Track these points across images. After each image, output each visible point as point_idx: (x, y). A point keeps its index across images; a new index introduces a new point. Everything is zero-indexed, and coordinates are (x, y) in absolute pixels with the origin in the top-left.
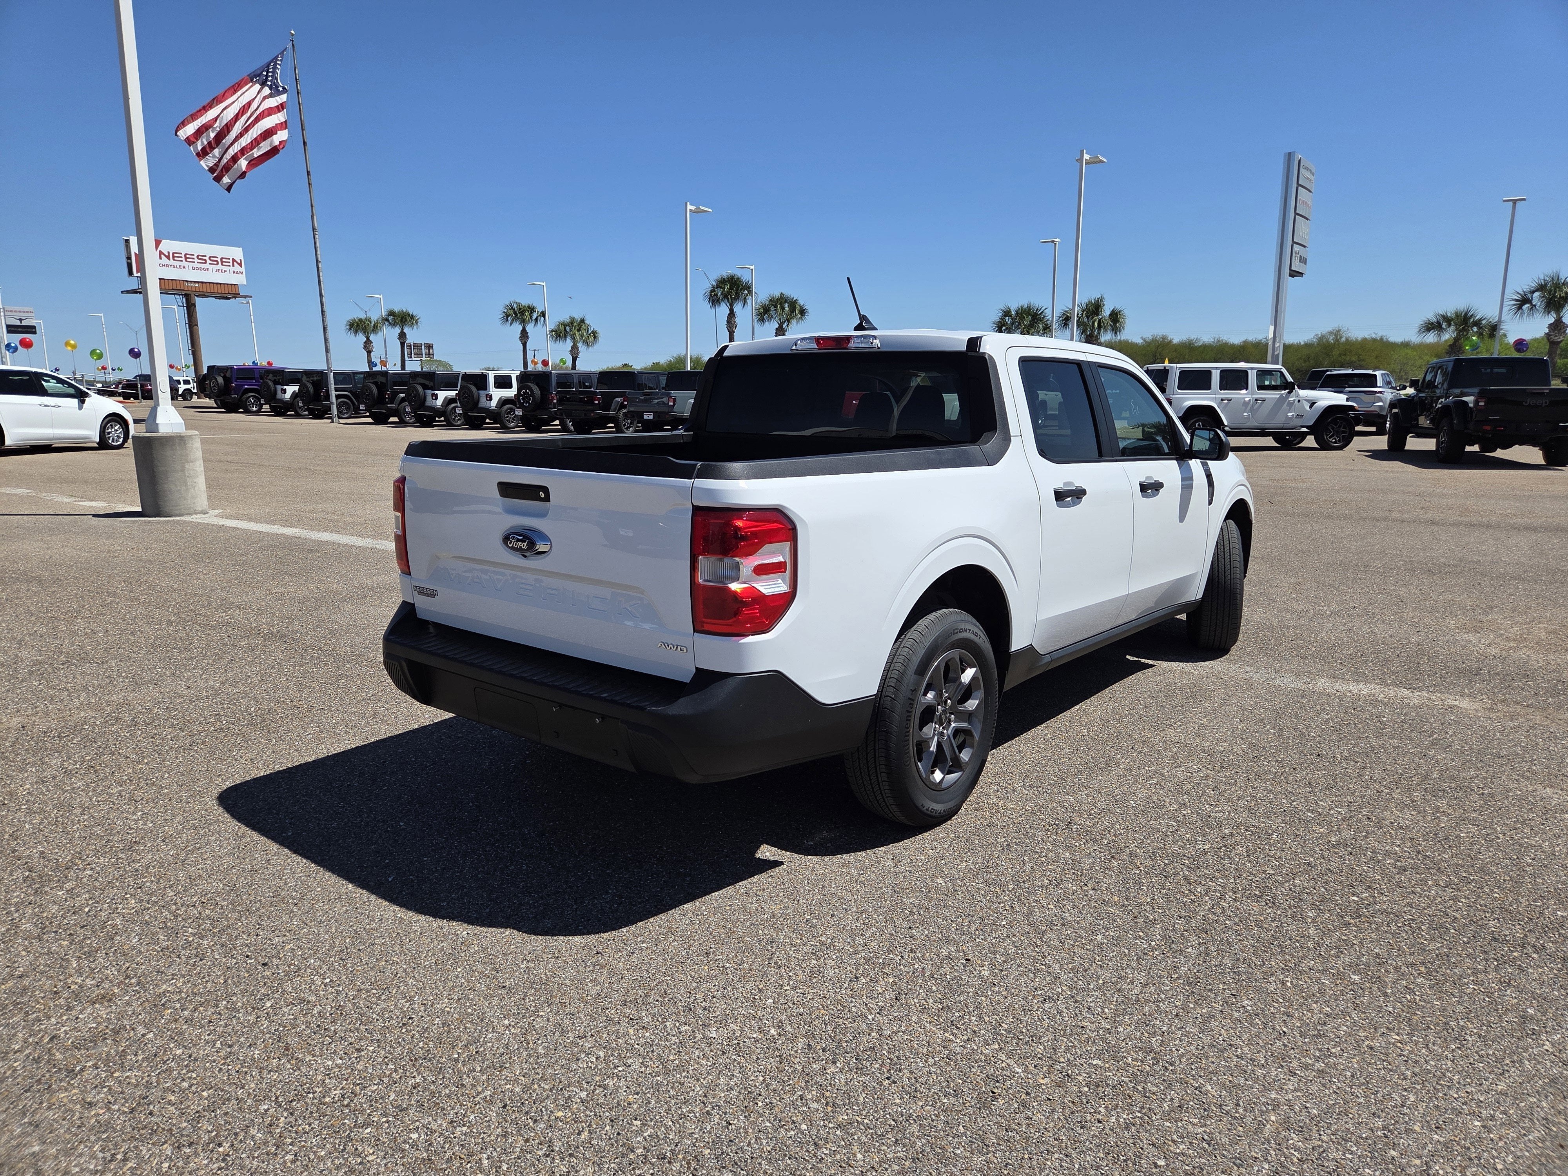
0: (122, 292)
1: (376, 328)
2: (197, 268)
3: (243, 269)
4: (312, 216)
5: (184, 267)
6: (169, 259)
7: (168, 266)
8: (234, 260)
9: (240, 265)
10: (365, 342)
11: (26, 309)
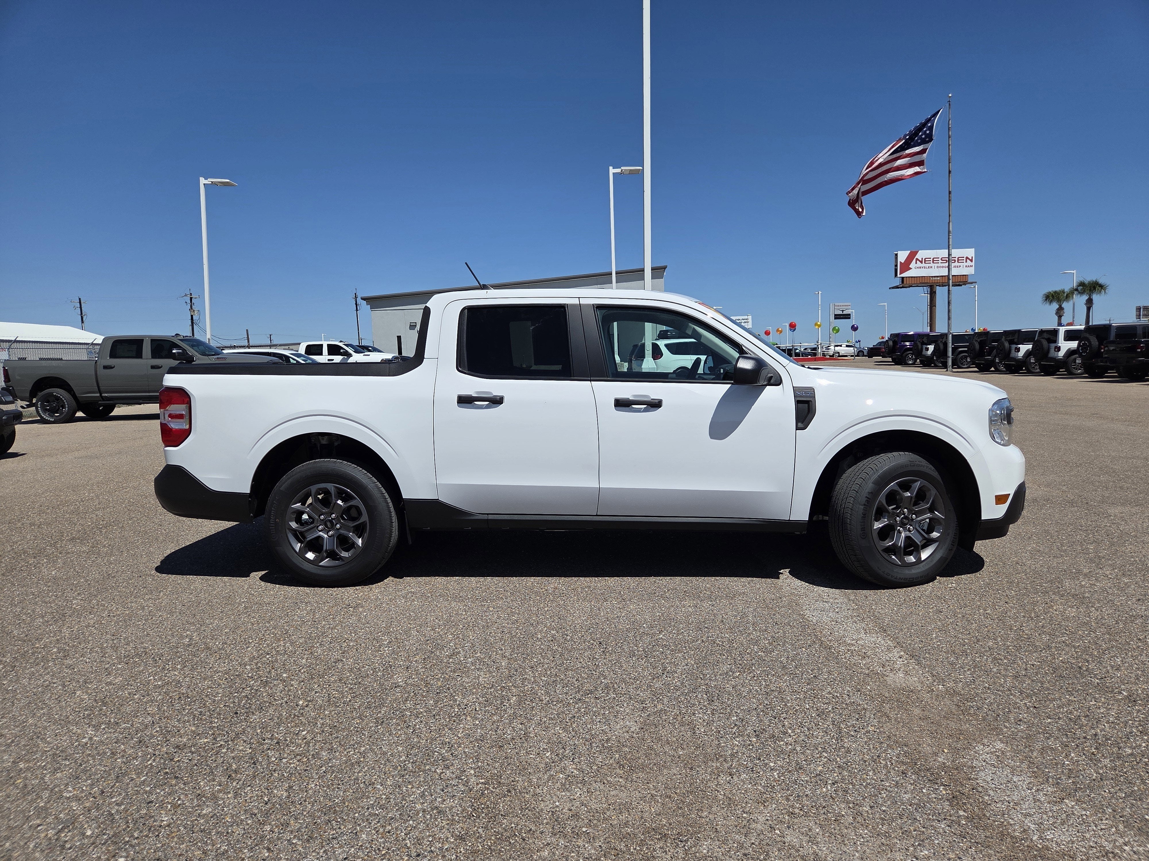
0: (890, 288)
1: (1068, 296)
2: (940, 267)
3: (973, 264)
4: (949, 223)
5: (931, 267)
6: (922, 263)
7: (920, 268)
8: (967, 258)
9: (971, 261)
10: (1058, 309)
11: (844, 304)
